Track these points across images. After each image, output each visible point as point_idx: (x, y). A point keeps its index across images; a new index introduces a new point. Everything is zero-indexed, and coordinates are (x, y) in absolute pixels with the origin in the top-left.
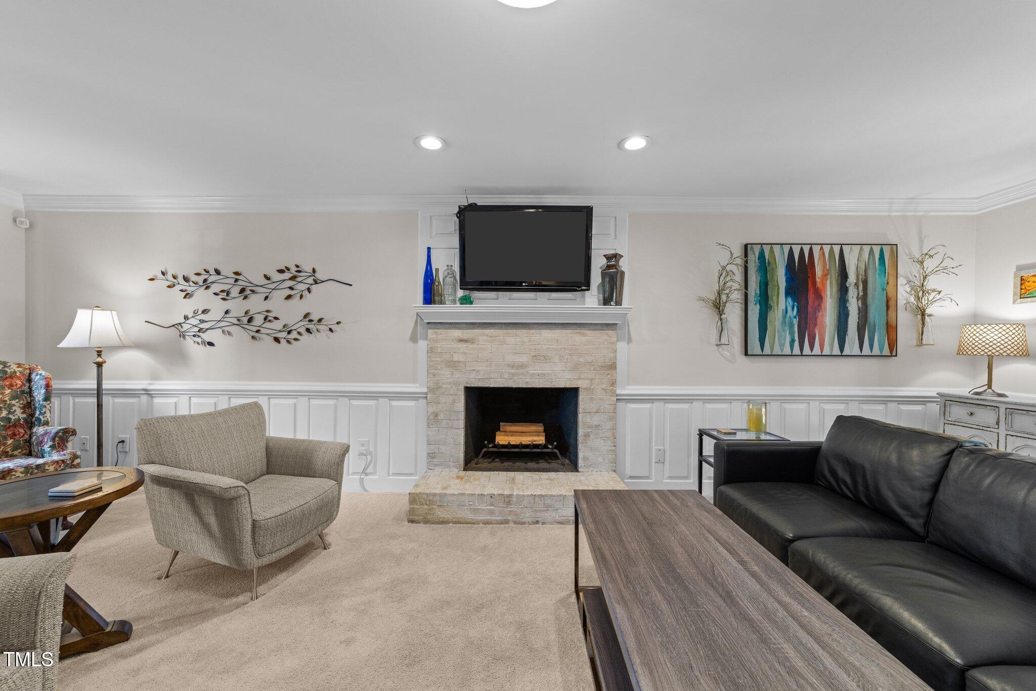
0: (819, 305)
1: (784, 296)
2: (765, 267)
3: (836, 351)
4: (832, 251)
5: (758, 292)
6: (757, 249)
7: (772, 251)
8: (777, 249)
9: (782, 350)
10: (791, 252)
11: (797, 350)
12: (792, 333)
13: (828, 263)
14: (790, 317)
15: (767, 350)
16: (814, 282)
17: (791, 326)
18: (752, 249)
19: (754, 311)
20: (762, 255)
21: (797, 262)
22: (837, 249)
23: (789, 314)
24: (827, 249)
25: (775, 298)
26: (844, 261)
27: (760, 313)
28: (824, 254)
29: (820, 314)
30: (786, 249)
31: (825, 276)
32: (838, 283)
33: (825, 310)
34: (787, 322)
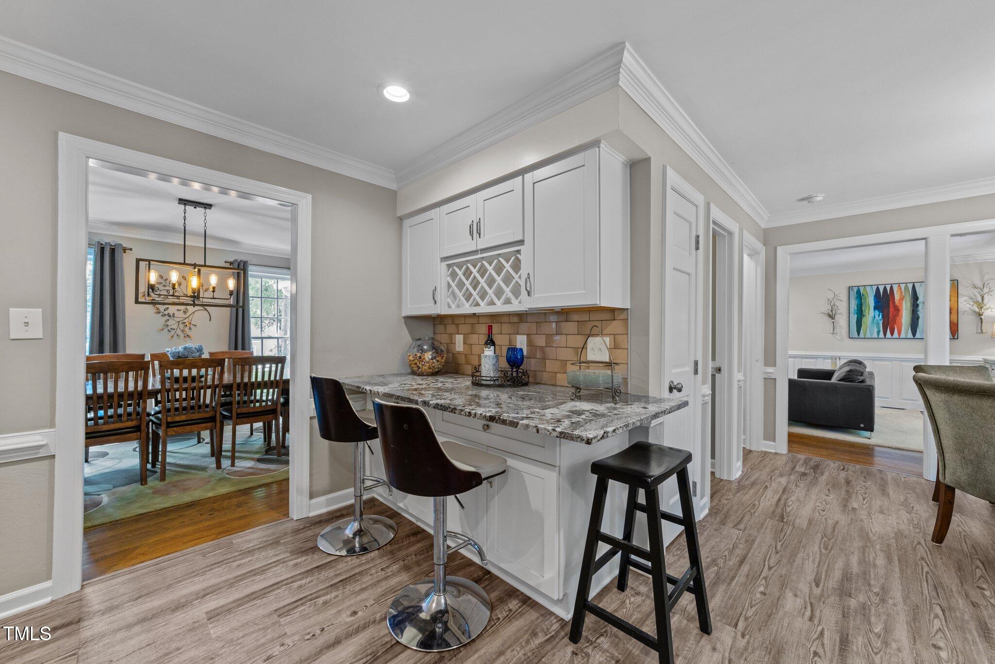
0: (898, 314)
1: (873, 310)
2: (860, 296)
3: (910, 335)
4: (906, 287)
5: (856, 308)
6: (855, 290)
7: (865, 289)
8: (868, 289)
9: (872, 336)
10: (878, 289)
11: (882, 335)
12: (878, 327)
13: (903, 292)
14: (877, 320)
15: (862, 335)
16: (894, 302)
17: (878, 324)
18: (853, 290)
19: (854, 318)
20: (858, 292)
21: (881, 293)
22: (910, 286)
23: (876, 319)
24: (903, 286)
25: (867, 311)
26: (916, 291)
27: (857, 318)
28: (900, 288)
29: (898, 318)
30: (875, 288)
31: (902, 299)
32: (911, 303)
33: (902, 316)
34: (875, 322)
